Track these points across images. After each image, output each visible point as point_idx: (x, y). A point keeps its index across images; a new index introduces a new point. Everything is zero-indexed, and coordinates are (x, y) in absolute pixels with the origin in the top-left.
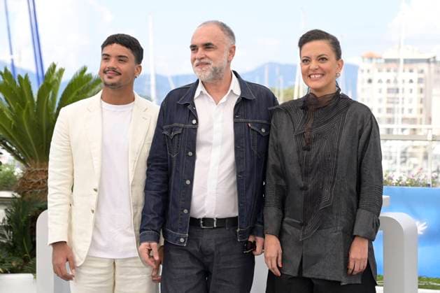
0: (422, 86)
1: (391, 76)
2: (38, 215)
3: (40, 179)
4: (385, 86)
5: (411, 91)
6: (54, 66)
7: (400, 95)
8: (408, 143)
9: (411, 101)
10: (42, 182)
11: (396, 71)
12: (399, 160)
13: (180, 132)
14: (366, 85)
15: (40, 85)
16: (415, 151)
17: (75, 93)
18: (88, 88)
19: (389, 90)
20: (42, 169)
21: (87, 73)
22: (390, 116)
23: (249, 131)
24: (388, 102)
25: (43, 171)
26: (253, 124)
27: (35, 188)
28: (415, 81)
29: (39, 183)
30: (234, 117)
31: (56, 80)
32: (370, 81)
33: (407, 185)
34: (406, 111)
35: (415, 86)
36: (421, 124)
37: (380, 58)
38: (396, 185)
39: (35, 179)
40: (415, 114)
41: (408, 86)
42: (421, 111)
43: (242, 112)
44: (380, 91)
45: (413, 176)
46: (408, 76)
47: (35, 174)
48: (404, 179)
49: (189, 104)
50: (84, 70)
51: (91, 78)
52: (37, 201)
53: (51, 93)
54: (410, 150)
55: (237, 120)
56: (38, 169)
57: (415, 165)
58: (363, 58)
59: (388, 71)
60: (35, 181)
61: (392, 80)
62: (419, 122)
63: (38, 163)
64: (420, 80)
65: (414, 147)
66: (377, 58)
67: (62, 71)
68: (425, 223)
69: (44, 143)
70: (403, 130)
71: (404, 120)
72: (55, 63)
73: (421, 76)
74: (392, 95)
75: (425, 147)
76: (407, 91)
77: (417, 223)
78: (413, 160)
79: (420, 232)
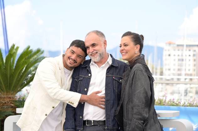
0: (195, 58)
1: (180, 53)
2: (5, 119)
3: (6, 101)
4: (177, 58)
5: (190, 60)
6: (14, 45)
7: (184, 62)
8: (188, 86)
9: (189, 65)
10: (7, 102)
11: (182, 50)
12: (183, 94)
13: (82, 79)
14: (168, 57)
15: (7, 55)
16: (191, 90)
17: (24, 59)
18: (30, 56)
19: (179, 60)
20: (7, 96)
21: (30, 49)
22: (179, 72)
23: (113, 80)
24: (178, 66)
25: (7, 97)
26: (115, 77)
27: (4, 105)
28: (192, 55)
29: (5, 103)
30: (106, 74)
31: (15, 52)
32: (169, 55)
33: (188, 106)
34: (187, 70)
35: (192, 58)
36: (194, 76)
37: (174, 44)
38: (182, 106)
39: (4, 101)
40: (191, 72)
41: (188, 58)
42: (194, 70)
43: (110, 72)
44: (175, 60)
45: (191, 102)
46: (188, 53)
47: (4, 99)
48: (186, 103)
49: (87, 67)
50: (29, 47)
51: (32, 51)
52: (4, 112)
53: (12, 59)
54: (189, 89)
55: (107, 75)
56: (5, 96)
57: (191, 97)
58: (166, 44)
59: (179, 50)
60: (4, 102)
61: (180, 54)
62: (193, 75)
63: (5, 93)
64: (194, 55)
65: (191, 88)
66: (173, 44)
67: (17, 48)
68: (196, 125)
69: (9, 84)
70: (185, 79)
71: (186, 75)
72: (15, 44)
73: (195, 53)
74: (180, 62)
75: (196, 88)
76: (187, 60)
77: (193, 125)
78: (191, 95)
79: (194, 130)
